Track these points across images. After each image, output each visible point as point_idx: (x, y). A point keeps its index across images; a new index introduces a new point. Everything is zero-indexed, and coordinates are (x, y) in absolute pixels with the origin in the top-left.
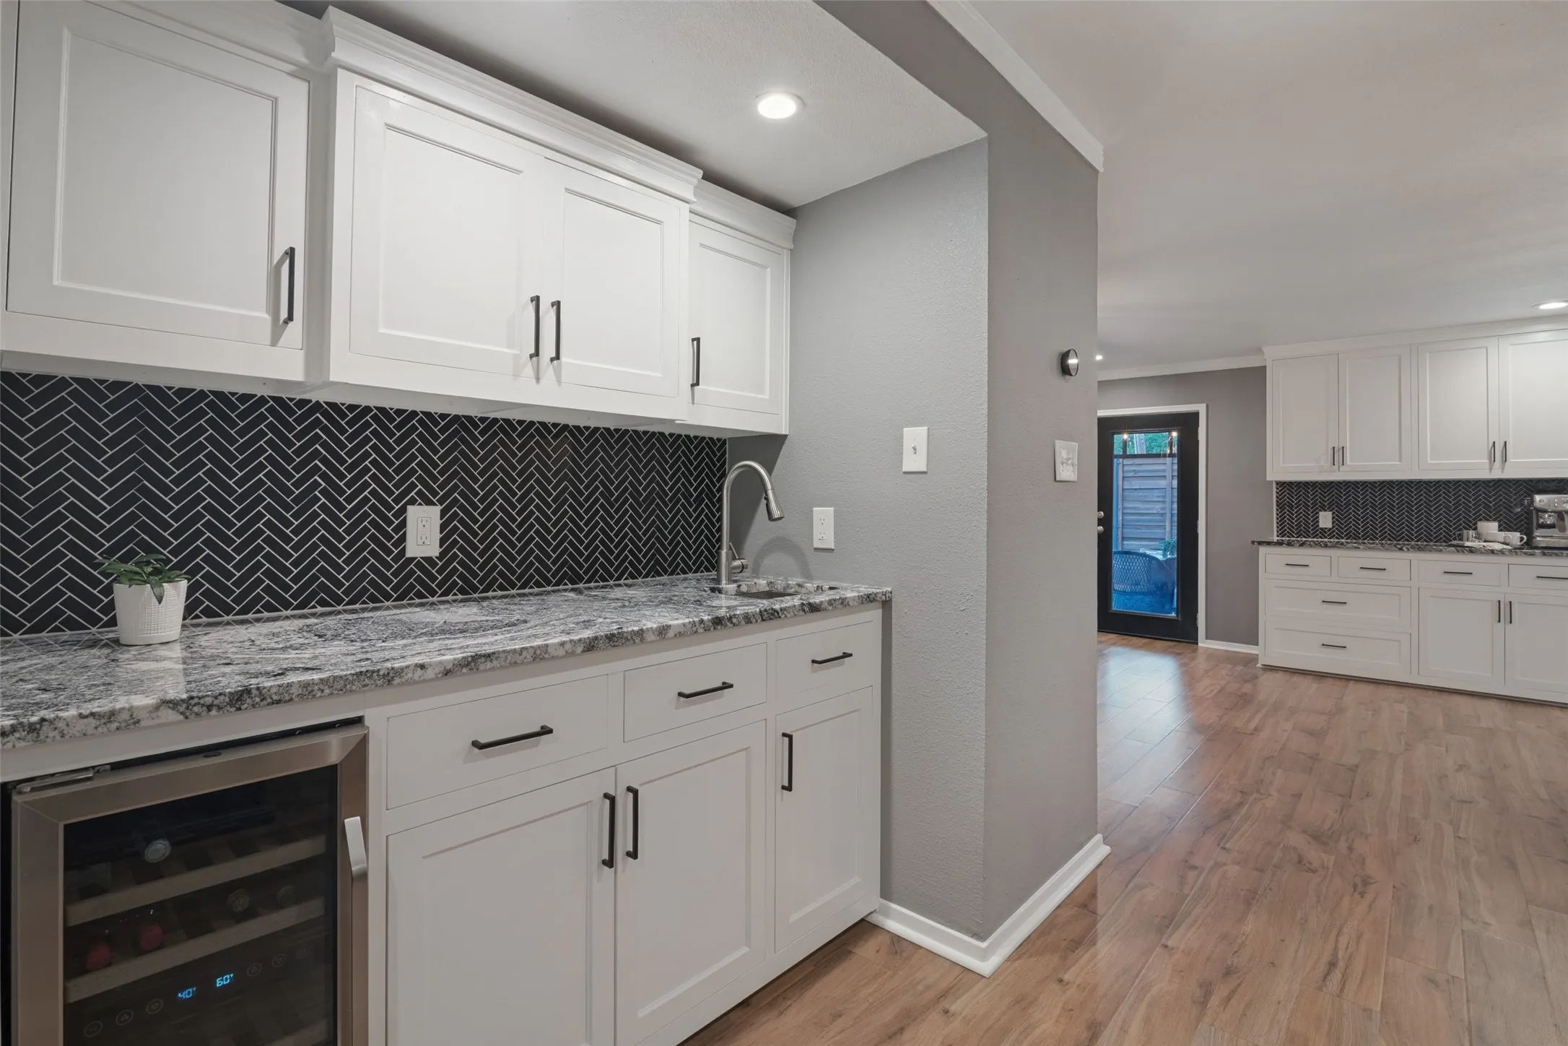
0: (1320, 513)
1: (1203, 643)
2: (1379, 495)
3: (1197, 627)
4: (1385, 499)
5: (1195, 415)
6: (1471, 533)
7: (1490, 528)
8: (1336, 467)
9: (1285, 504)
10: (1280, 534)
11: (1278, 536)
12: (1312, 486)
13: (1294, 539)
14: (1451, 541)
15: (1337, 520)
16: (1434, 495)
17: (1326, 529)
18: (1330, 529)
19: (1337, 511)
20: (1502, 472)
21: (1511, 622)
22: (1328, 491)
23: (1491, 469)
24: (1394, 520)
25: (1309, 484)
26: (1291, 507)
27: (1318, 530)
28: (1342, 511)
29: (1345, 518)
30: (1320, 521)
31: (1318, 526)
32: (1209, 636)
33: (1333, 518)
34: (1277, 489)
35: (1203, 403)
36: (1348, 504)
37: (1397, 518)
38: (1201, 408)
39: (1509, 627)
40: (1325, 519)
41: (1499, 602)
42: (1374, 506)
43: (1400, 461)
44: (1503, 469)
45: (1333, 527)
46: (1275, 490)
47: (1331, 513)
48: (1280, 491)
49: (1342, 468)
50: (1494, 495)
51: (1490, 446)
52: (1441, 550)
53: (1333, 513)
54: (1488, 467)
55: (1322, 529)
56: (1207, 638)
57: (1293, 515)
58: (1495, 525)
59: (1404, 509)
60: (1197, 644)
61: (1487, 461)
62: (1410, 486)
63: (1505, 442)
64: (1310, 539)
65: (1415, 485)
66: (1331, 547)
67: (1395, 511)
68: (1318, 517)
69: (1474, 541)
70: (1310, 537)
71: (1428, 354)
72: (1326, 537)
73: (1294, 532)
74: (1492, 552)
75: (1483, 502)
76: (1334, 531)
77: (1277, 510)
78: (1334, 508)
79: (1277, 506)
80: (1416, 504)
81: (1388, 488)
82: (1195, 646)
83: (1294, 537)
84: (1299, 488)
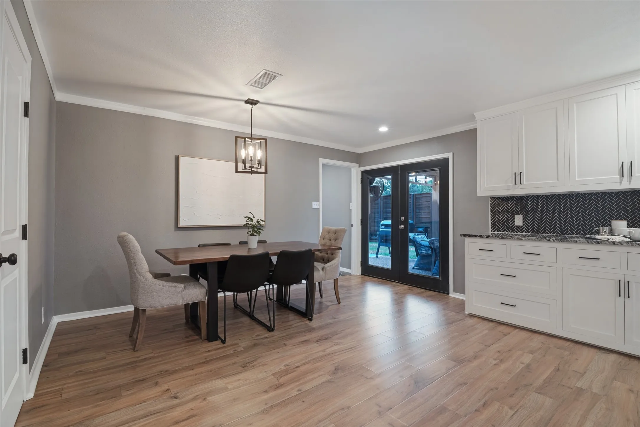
0: (516, 216)
1: (453, 294)
2: (551, 204)
3: (449, 284)
4: (556, 207)
5: (446, 160)
6: (606, 229)
7: (621, 226)
8: (517, 186)
9: (496, 211)
10: (493, 230)
11: (492, 231)
12: (510, 199)
13: (501, 233)
14: (587, 234)
15: (525, 220)
16: (588, 203)
17: (519, 226)
18: (522, 226)
19: (525, 215)
20: (630, 184)
21: (629, 297)
22: (520, 202)
23: (621, 182)
24: (562, 220)
25: (509, 198)
26: (499, 212)
27: (514, 227)
28: (529, 215)
29: (531, 219)
30: (515, 221)
31: (514, 224)
32: (455, 291)
33: (523, 219)
34: (491, 201)
35: (451, 152)
36: (532, 210)
37: (564, 219)
38: (450, 155)
39: (627, 300)
40: (519, 220)
41: (620, 281)
42: (548, 211)
43: (558, 180)
44: (630, 181)
45: (524, 225)
46: (490, 202)
47: (522, 216)
48: (492, 203)
49: (521, 186)
50: (630, 202)
51: (620, 167)
52: (576, 242)
53: (523, 217)
54: (619, 181)
55: (516, 226)
56: (454, 292)
57: (500, 218)
58: (624, 223)
59: (568, 212)
60: (449, 294)
61: (619, 176)
62: (572, 197)
63: (631, 161)
64: (510, 233)
65: (575, 196)
66: (505, 238)
67: (562, 214)
68: (514, 219)
69: (604, 235)
70: (509, 231)
71: (575, 104)
72: (519, 232)
73: (500, 229)
74: (614, 243)
75: (623, 207)
76: (524, 228)
77: (491, 215)
78: (524, 213)
79: (491, 212)
80: (575, 209)
81: (557, 199)
82: (448, 295)
83: (500, 231)
84: (503, 201)
